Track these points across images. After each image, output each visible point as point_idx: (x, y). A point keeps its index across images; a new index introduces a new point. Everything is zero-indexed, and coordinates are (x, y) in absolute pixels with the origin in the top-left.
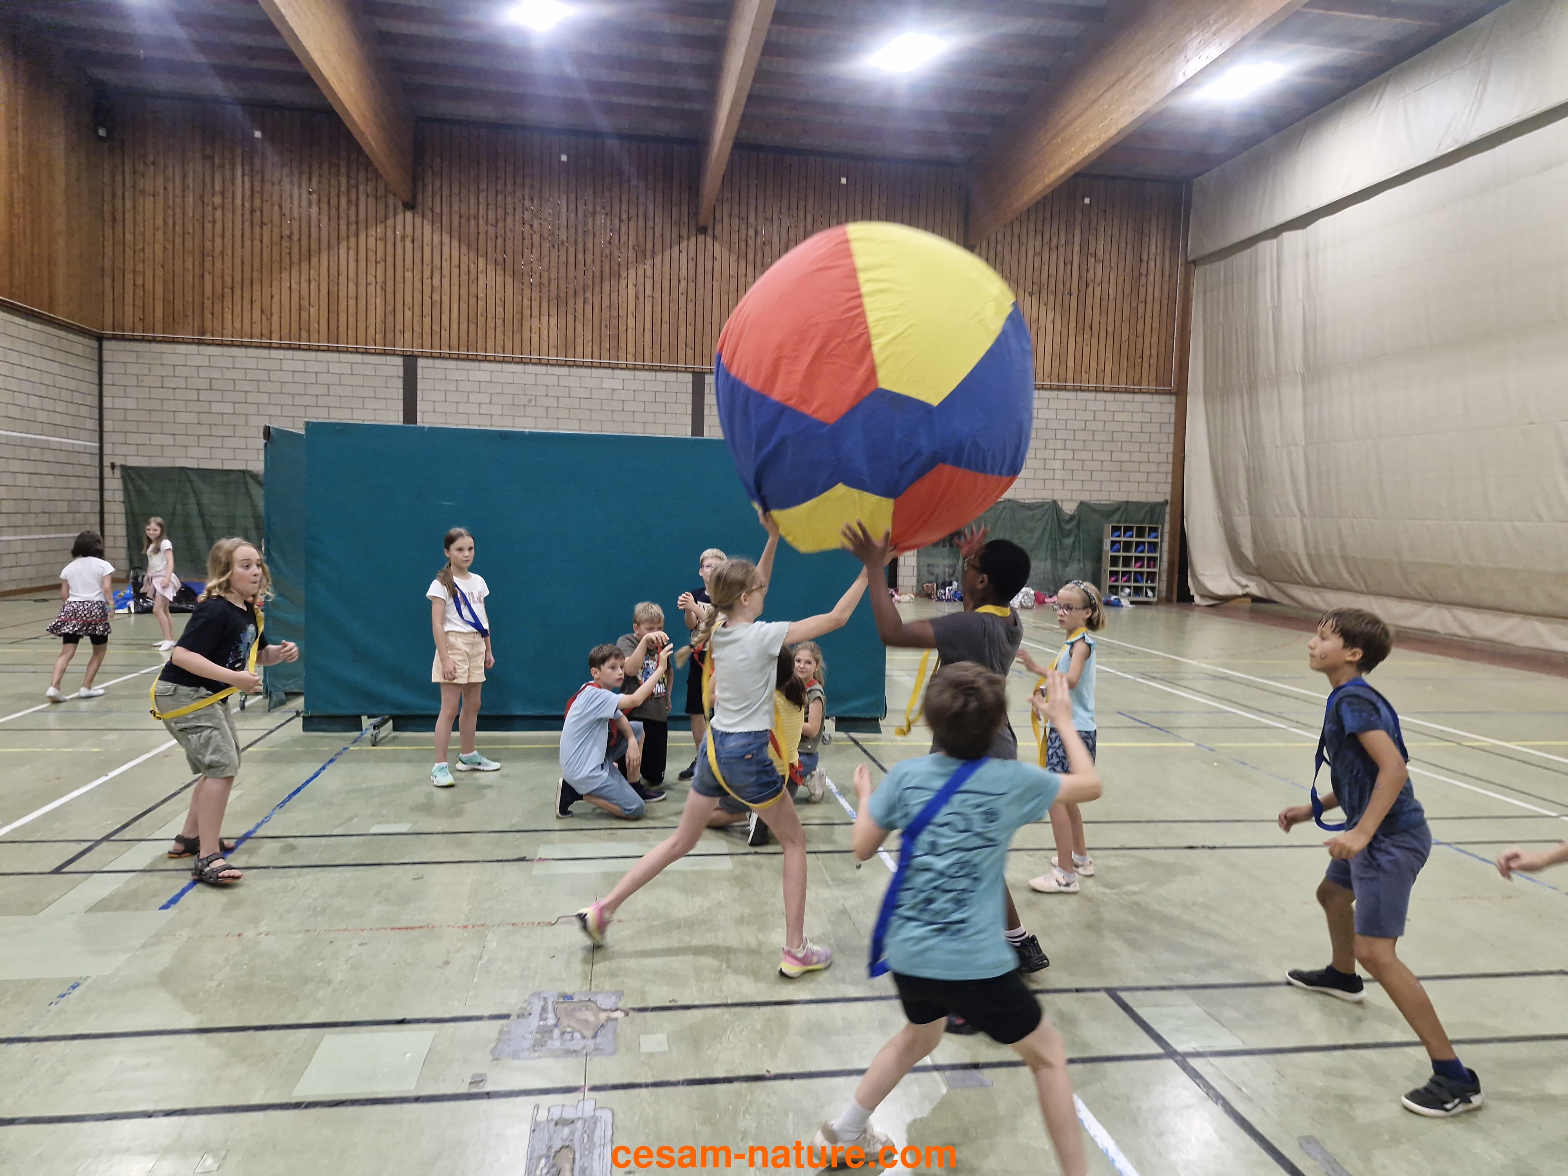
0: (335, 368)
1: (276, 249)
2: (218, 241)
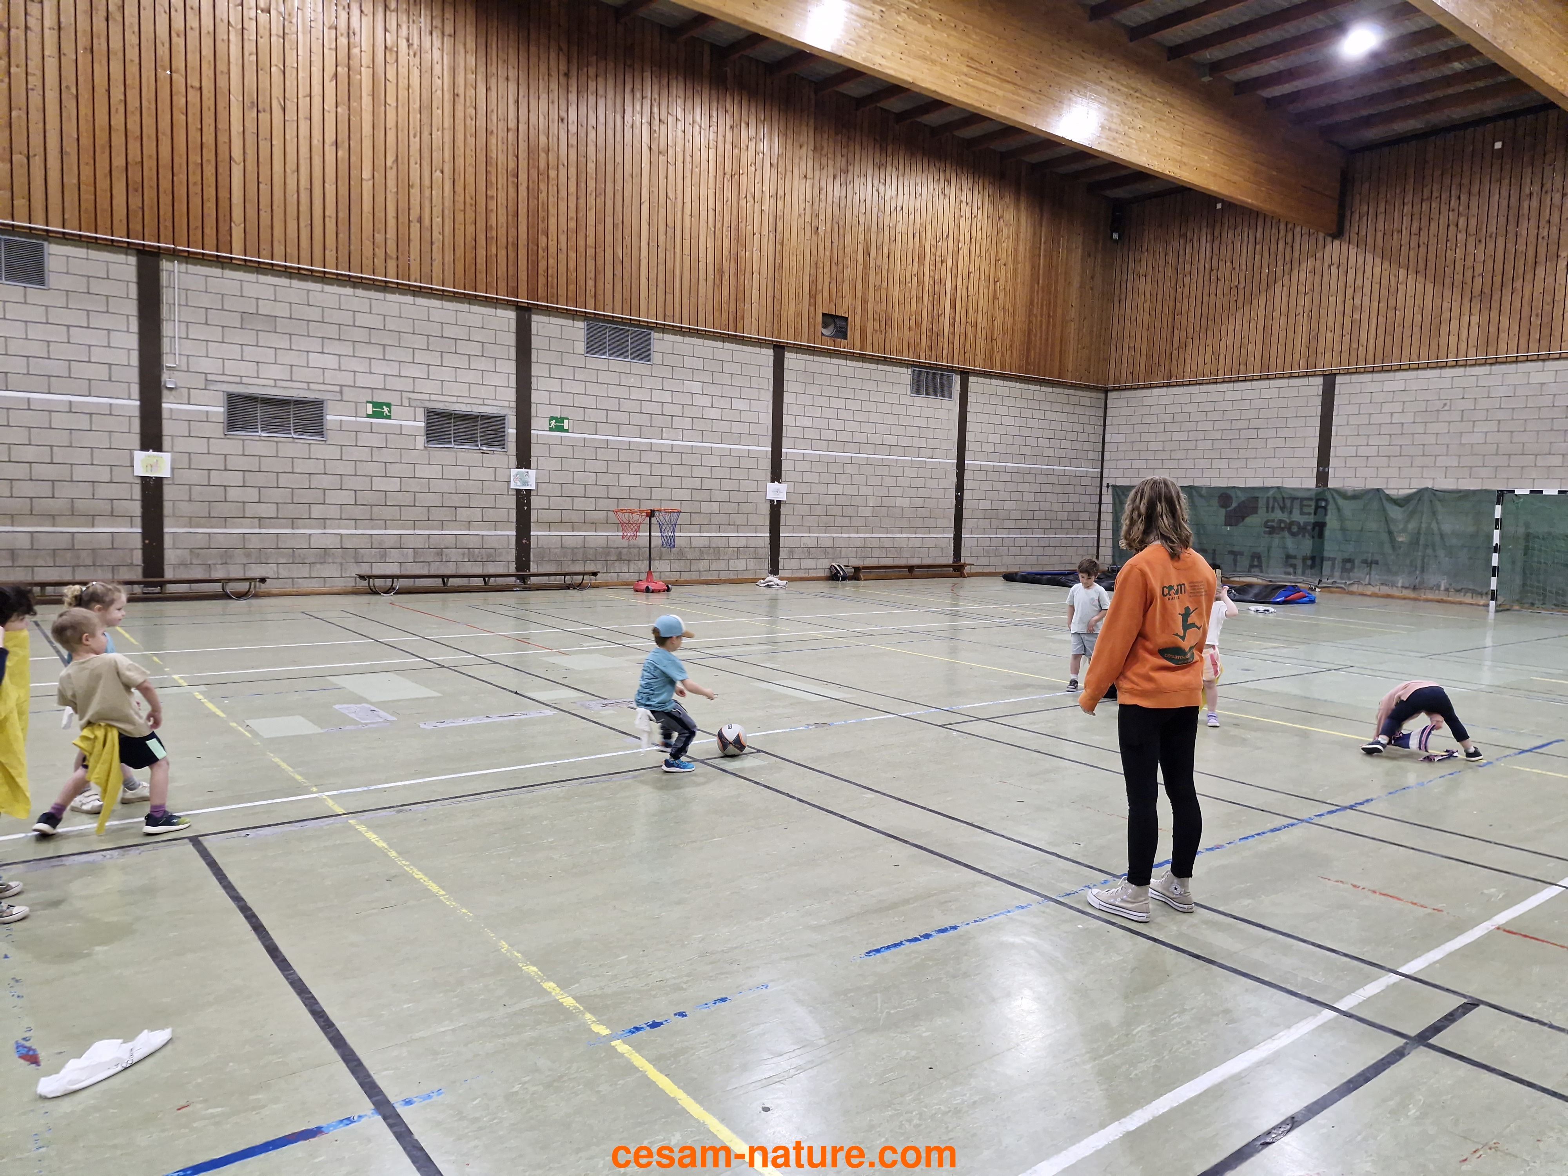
0: (1266, 394)
1: (1226, 298)
2: (1186, 301)
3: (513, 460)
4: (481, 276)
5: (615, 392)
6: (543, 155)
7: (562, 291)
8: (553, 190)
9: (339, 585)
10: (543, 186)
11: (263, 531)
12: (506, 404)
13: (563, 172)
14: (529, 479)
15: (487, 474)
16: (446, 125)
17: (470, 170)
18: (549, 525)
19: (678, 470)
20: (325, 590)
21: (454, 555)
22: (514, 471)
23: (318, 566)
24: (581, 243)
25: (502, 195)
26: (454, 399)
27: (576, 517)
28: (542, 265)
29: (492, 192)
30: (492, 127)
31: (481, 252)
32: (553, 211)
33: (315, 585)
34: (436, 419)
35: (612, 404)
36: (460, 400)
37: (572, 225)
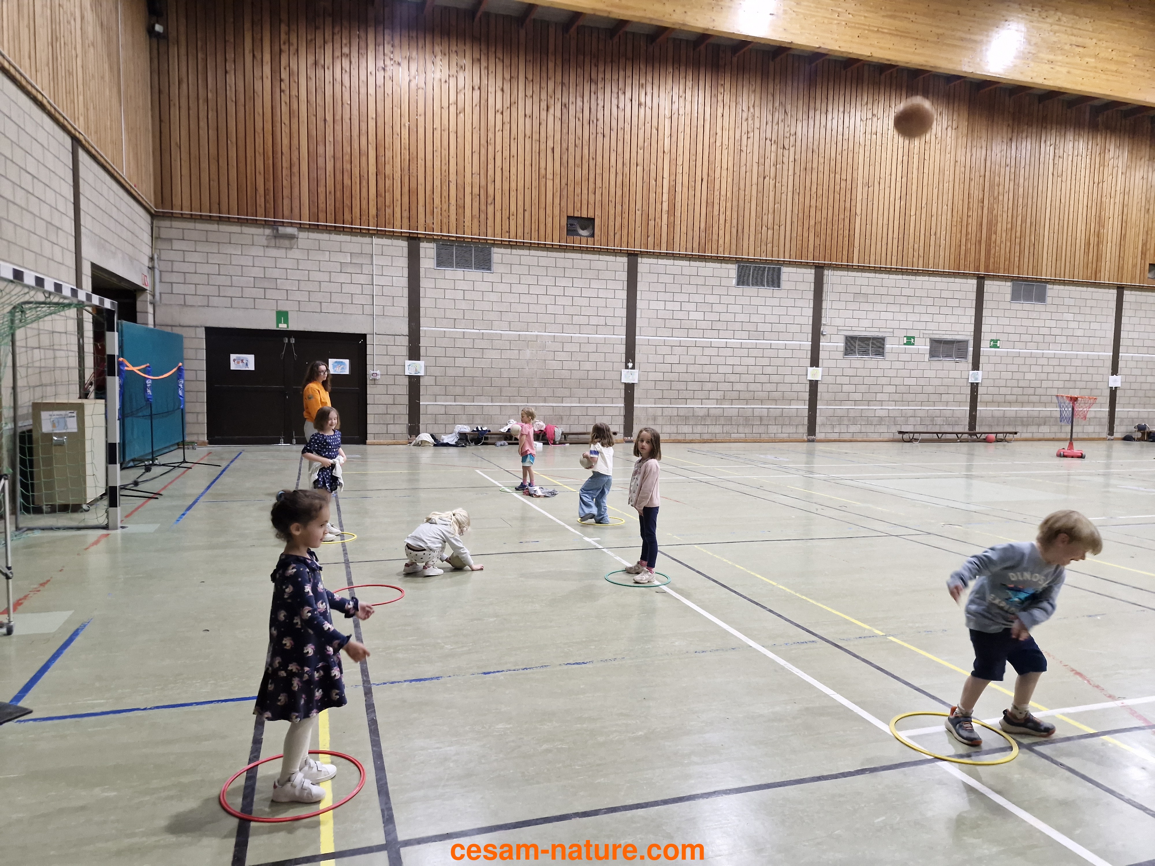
3: (970, 365)
4: (962, 262)
5: (1026, 322)
6: (996, 188)
7: (1002, 266)
8: (1000, 207)
9: (887, 436)
10: (995, 206)
11: (856, 407)
12: (969, 333)
13: (1006, 196)
14: (977, 376)
15: (957, 374)
16: (951, 180)
17: (961, 202)
18: (986, 403)
19: (1058, 369)
20: (881, 439)
21: (939, 421)
22: (971, 372)
23: (878, 426)
24: (1013, 236)
25: (975, 214)
26: (944, 332)
27: (1001, 399)
28: (993, 252)
29: (970, 214)
30: (973, 176)
31: (963, 248)
32: (999, 219)
33: (876, 437)
34: (935, 344)
35: (1023, 330)
36: (947, 332)
37: (1009, 226)
